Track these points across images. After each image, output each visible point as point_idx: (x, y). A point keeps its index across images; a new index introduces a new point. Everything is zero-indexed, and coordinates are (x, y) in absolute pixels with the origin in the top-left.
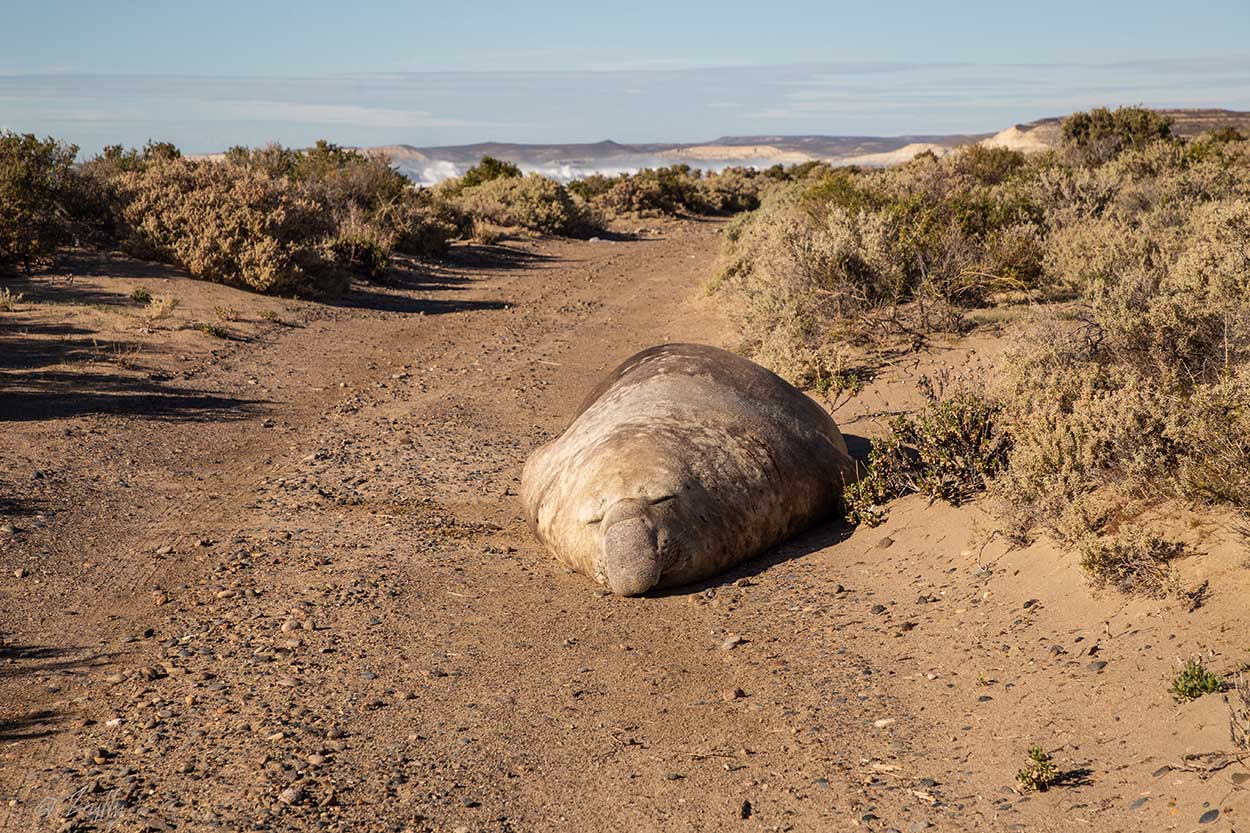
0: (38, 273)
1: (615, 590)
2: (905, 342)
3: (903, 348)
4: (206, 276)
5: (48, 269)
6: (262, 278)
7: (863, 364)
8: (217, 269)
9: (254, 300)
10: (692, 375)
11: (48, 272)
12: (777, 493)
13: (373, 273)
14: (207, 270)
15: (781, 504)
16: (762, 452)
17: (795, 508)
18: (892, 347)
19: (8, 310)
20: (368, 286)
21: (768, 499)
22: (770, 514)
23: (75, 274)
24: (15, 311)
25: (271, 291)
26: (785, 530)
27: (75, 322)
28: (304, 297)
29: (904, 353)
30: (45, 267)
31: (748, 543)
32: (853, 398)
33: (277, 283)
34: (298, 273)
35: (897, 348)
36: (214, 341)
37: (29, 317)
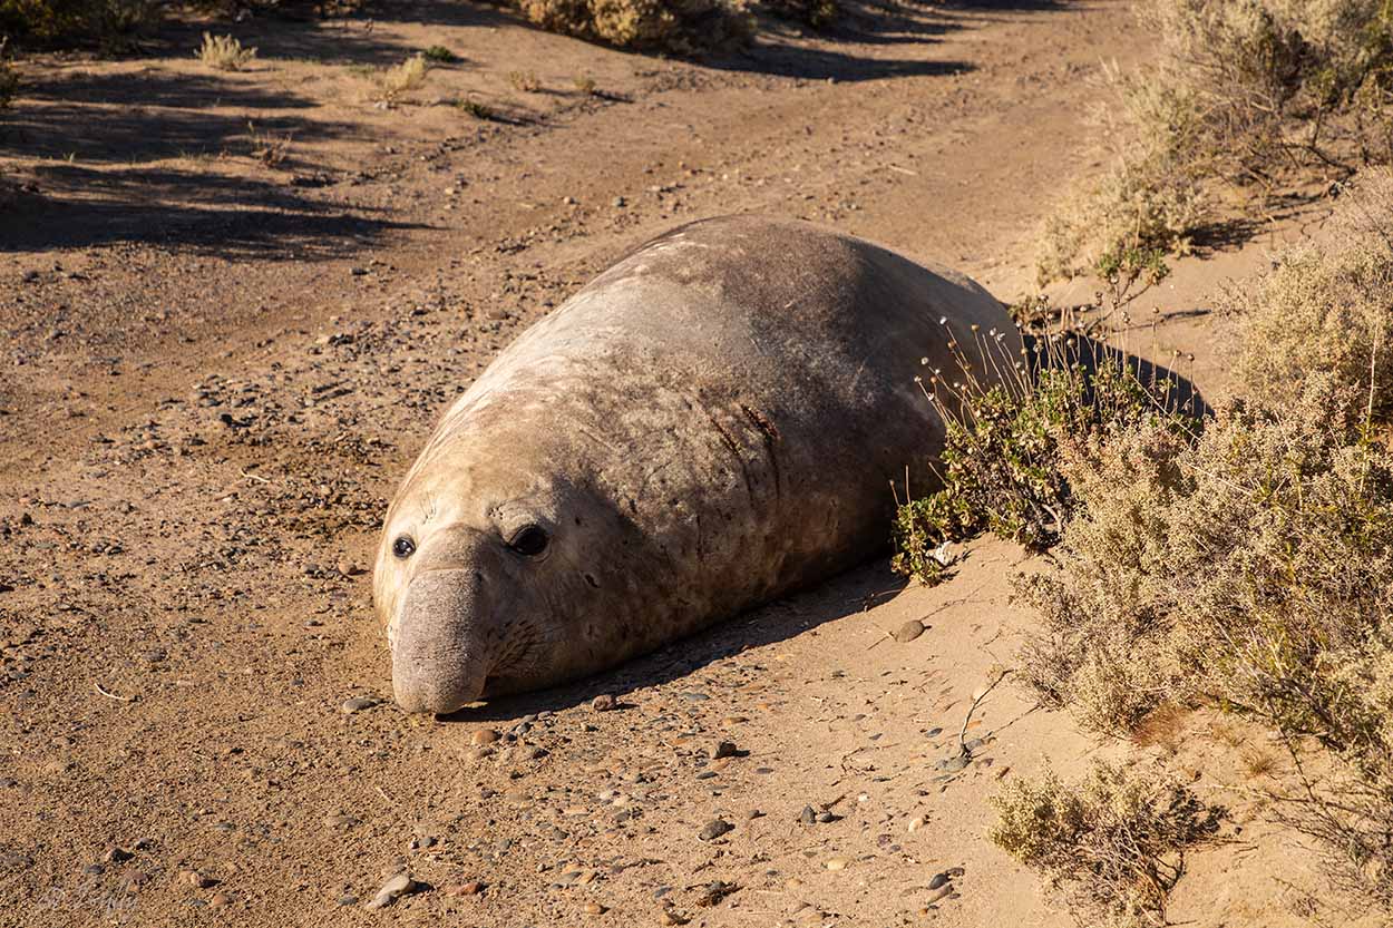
0: (337, 17)
1: (399, 698)
2: (1318, 180)
3: (1313, 191)
4: (549, 25)
5: (351, 13)
6: (620, 28)
7: (1238, 215)
8: (562, 16)
9: (599, 60)
10: (684, 282)
11: (350, 16)
12: (761, 518)
13: (814, 20)
14: (549, 18)
15: (766, 538)
16: (755, 436)
17: (797, 542)
18: (1298, 188)
19: (236, 70)
20: (800, 37)
21: (738, 530)
22: (738, 556)
23: (378, 18)
24: (249, 71)
25: (630, 47)
26: (771, 581)
27: (301, 91)
28: (673, 55)
29: (1312, 200)
30: (348, 9)
31: (677, 614)
32: (1152, 287)
33: (638, 36)
34: (668, 22)
35: (1304, 189)
36: (466, 124)
37: (255, 79)
